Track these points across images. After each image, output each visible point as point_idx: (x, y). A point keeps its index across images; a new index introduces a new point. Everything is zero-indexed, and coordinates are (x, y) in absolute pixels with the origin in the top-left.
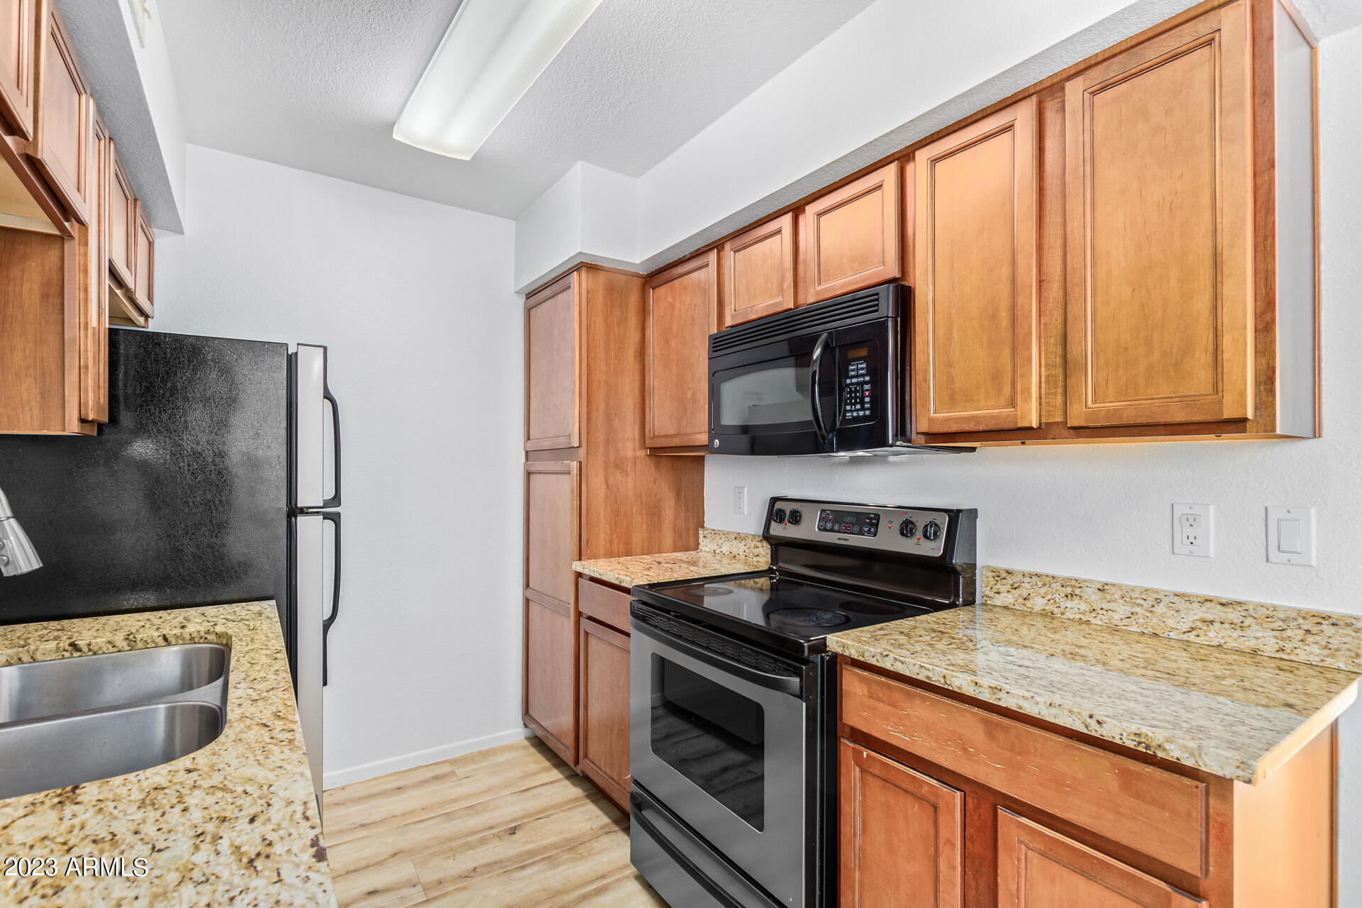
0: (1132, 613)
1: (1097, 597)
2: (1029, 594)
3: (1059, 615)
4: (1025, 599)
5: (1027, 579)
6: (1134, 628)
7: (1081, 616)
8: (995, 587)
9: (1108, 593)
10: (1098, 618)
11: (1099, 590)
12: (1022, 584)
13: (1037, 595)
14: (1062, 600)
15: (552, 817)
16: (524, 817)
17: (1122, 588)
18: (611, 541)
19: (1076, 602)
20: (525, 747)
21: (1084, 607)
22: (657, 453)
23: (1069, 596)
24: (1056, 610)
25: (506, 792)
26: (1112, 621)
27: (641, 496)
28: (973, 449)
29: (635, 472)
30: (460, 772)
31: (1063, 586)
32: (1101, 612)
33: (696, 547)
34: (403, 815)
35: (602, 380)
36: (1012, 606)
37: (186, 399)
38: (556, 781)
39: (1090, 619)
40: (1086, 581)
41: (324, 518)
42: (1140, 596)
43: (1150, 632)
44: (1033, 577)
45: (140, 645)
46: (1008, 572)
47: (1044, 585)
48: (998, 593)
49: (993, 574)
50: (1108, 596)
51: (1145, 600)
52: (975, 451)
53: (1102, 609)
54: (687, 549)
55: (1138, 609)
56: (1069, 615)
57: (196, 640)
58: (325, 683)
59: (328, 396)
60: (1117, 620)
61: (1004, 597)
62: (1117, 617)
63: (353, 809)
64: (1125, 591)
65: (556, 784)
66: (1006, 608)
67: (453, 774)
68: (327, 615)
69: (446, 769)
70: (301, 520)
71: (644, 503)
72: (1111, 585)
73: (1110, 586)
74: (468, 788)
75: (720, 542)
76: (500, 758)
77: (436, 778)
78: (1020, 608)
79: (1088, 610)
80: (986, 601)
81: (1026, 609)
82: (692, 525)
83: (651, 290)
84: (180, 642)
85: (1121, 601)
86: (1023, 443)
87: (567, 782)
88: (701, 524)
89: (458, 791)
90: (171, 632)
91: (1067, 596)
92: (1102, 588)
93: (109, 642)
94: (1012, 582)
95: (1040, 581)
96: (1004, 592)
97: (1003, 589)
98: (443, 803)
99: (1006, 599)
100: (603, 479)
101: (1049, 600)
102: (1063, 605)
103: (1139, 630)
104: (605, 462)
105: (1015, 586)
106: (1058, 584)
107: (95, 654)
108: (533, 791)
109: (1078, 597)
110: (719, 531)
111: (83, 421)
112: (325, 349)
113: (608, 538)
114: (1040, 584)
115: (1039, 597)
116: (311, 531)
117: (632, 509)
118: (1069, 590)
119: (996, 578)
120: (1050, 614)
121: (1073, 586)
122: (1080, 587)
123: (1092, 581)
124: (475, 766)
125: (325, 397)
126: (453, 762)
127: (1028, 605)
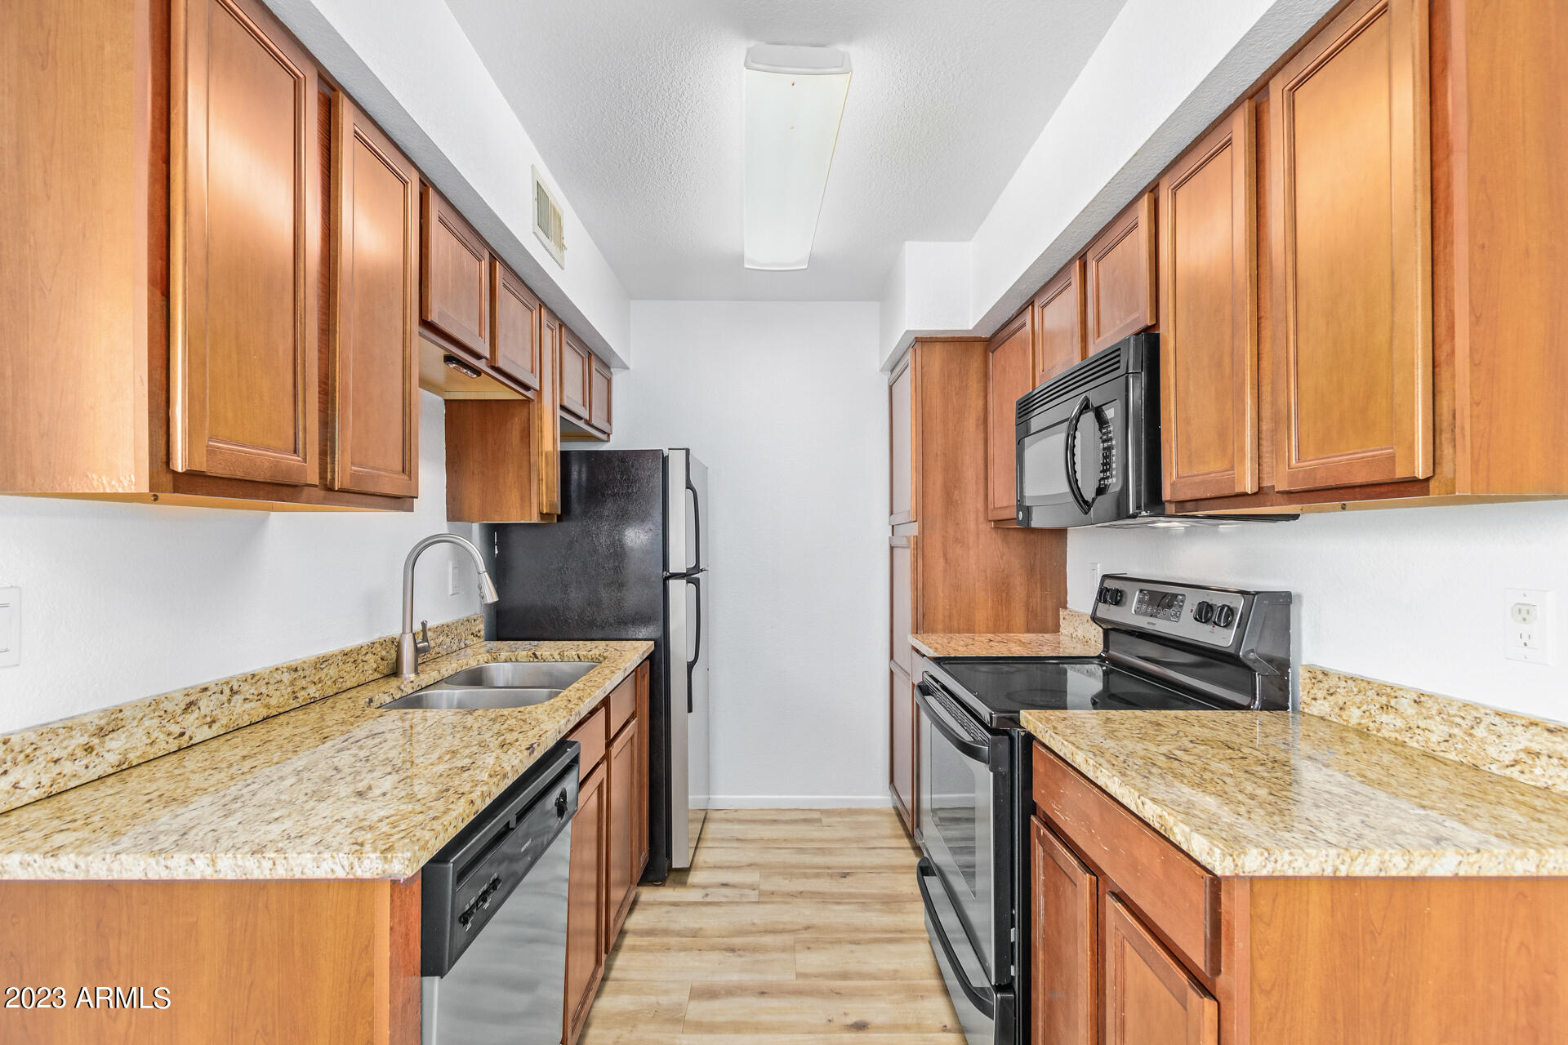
0: (1450, 736)
1: (1414, 712)
2: (1345, 703)
3: (1375, 732)
4: (1341, 709)
5: (1342, 684)
6: (1452, 756)
7: (1397, 735)
8: (1312, 691)
9: (1424, 707)
10: (1415, 739)
11: (1415, 701)
12: (1338, 690)
13: (1352, 705)
14: (1378, 713)
15: (883, 875)
16: (860, 868)
17: (1439, 701)
18: (950, 616)
19: (1392, 716)
20: (889, 815)
21: (1400, 723)
22: (1000, 524)
23: (1385, 708)
24: (1371, 725)
25: (855, 845)
26: (1430, 744)
27: (985, 571)
28: (1295, 517)
29: (978, 546)
30: (825, 820)
31: (1378, 694)
32: (1417, 731)
33: (1056, 629)
34: (769, 840)
35: (939, 453)
36: (1327, 717)
37: (603, 495)
38: (903, 848)
39: (1407, 740)
40: (1401, 689)
41: (688, 582)
42: (1459, 713)
43: (1469, 762)
44: (1349, 681)
45: (566, 659)
46: (1325, 674)
47: (1360, 692)
48: (1315, 699)
49: (1311, 675)
50: (1424, 711)
51: (1463, 718)
52: (1297, 519)
53: (1418, 727)
54: (1044, 630)
55: (1456, 731)
56: (1385, 733)
57: (594, 660)
58: (690, 710)
59: (689, 486)
60: (1434, 743)
61: (1321, 704)
62: (1434, 738)
63: (736, 827)
64: (1442, 705)
65: (901, 851)
66: (1322, 718)
67: (819, 821)
68: (691, 659)
69: (815, 815)
70: (672, 583)
71: (989, 579)
72: (1428, 696)
73: (1427, 698)
74: (826, 834)
75: (1076, 624)
76: (863, 819)
77: (806, 821)
78: (1335, 720)
79: (1403, 727)
80: (1304, 708)
81: (1342, 722)
82: (1050, 604)
83: (991, 354)
84: (586, 660)
85: (1438, 719)
86: (1344, 508)
87: (911, 851)
88: (1064, 605)
89: (817, 834)
90: (582, 653)
91: (1382, 708)
92: (1417, 699)
93: (551, 655)
94: (1327, 686)
95: (1355, 687)
96: (1320, 699)
97: (1320, 694)
98: (801, 840)
99: (1321, 708)
100: (942, 554)
101: (1364, 712)
102: (1378, 720)
103: (1457, 759)
104: (943, 537)
105: (1332, 691)
106: (1373, 691)
107: (544, 661)
108: (879, 851)
109: (1394, 710)
110: (1075, 612)
111: (541, 514)
112: (688, 451)
113: (947, 613)
114: (1355, 690)
115: (1354, 707)
116: (679, 592)
117: (974, 584)
118: (1384, 700)
119: (1313, 680)
120: (1365, 730)
121: (1388, 696)
122: (1396, 697)
123: (1408, 690)
124: (839, 819)
125: (687, 488)
126: (822, 812)
127: (1344, 717)
